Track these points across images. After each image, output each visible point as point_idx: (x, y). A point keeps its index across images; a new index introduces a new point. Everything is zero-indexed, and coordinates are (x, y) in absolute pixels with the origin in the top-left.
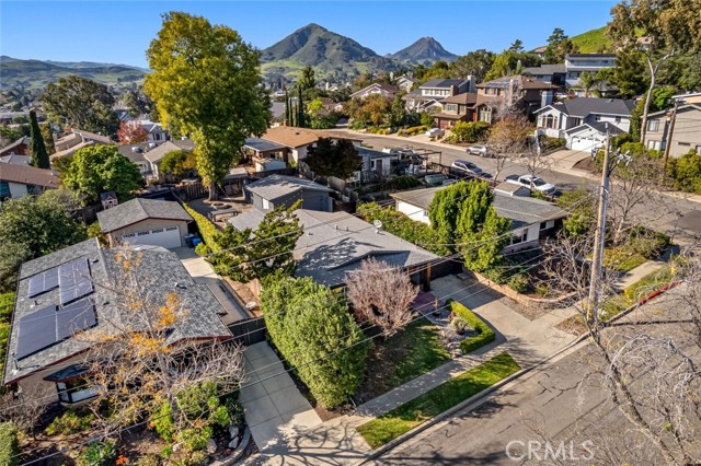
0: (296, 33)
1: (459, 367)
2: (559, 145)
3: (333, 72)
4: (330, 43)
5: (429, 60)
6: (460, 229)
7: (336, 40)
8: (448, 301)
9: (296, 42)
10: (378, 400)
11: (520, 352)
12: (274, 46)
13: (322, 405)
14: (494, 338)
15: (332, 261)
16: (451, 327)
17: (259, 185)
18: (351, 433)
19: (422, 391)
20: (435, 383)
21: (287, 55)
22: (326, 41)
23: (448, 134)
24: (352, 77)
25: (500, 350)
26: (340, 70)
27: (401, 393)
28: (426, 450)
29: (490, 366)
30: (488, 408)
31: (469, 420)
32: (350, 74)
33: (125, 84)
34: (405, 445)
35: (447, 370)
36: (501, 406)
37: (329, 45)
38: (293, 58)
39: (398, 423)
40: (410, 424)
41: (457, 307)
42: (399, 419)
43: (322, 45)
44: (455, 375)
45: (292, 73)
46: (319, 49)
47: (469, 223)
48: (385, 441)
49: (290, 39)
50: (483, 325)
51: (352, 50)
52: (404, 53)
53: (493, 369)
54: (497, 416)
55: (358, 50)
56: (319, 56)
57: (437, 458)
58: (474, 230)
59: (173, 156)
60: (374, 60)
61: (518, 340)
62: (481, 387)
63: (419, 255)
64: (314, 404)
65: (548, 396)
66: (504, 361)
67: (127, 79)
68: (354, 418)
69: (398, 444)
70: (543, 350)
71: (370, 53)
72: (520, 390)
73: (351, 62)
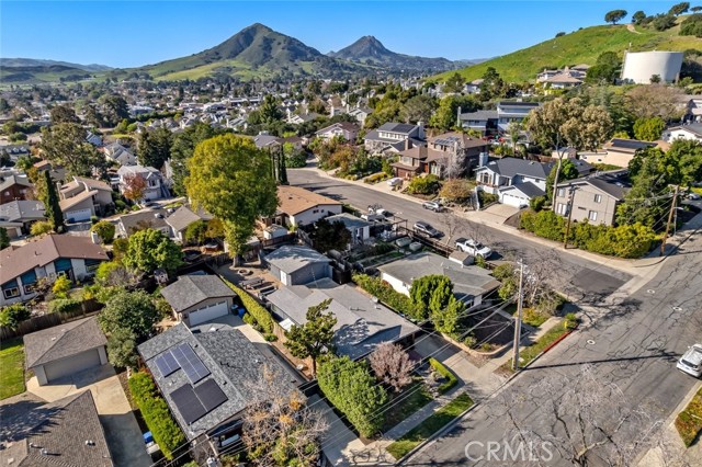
0: (241, 33)
1: (438, 404)
2: (494, 200)
3: (279, 72)
4: (275, 43)
5: (371, 58)
6: (432, 306)
7: (281, 39)
8: (428, 359)
9: (242, 42)
10: (394, 429)
11: (474, 392)
12: (220, 46)
13: (364, 436)
14: (458, 383)
15: (354, 338)
16: (431, 376)
17: (275, 257)
18: (383, 451)
19: (419, 422)
20: (426, 416)
21: (234, 55)
22: (272, 41)
23: (406, 184)
24: (298, 77)
25: (461, 391)
26: (286, 69)
27: (407, 423)
28: (426, 459)
29: (456, 403)
30: (457, 430)
31: (448, 438)
32: (296, 73)
33: (69, 84)
34: (414, 456)
35: (432, 407)
36: (464, 429)
37: (274, 45)
38: (240, 57)
39: (408, 443)
40: (415, 444)
41: (434, 362)
42: (408, 441)
43: (268, 44)
44: (437, 410)
45: (239, 73)
46: (265, 49)
47: (438, 305)
48: (403, 455)
49: (236, 39)
50: (450, 375)
51: (297, 50)
52: (347, 52)
53: (458, 405)
54: (463, 435)
55: (303, 49)
56: (265, 55)
57: (433, 463)
58: (441, 309)
59: (196, 227)
60: (319, 60)
61: (472, 384)
62: (452, 417)
63: (408, 328)
64: (358, 435)
65: (491, 420)
66: (464, 399)
67: (70, 79)
68: (383, 442)
69: (410, 456)
70: (486, 389)
71: (315, 52)
72: (474, 418)
73: (297, 61)
